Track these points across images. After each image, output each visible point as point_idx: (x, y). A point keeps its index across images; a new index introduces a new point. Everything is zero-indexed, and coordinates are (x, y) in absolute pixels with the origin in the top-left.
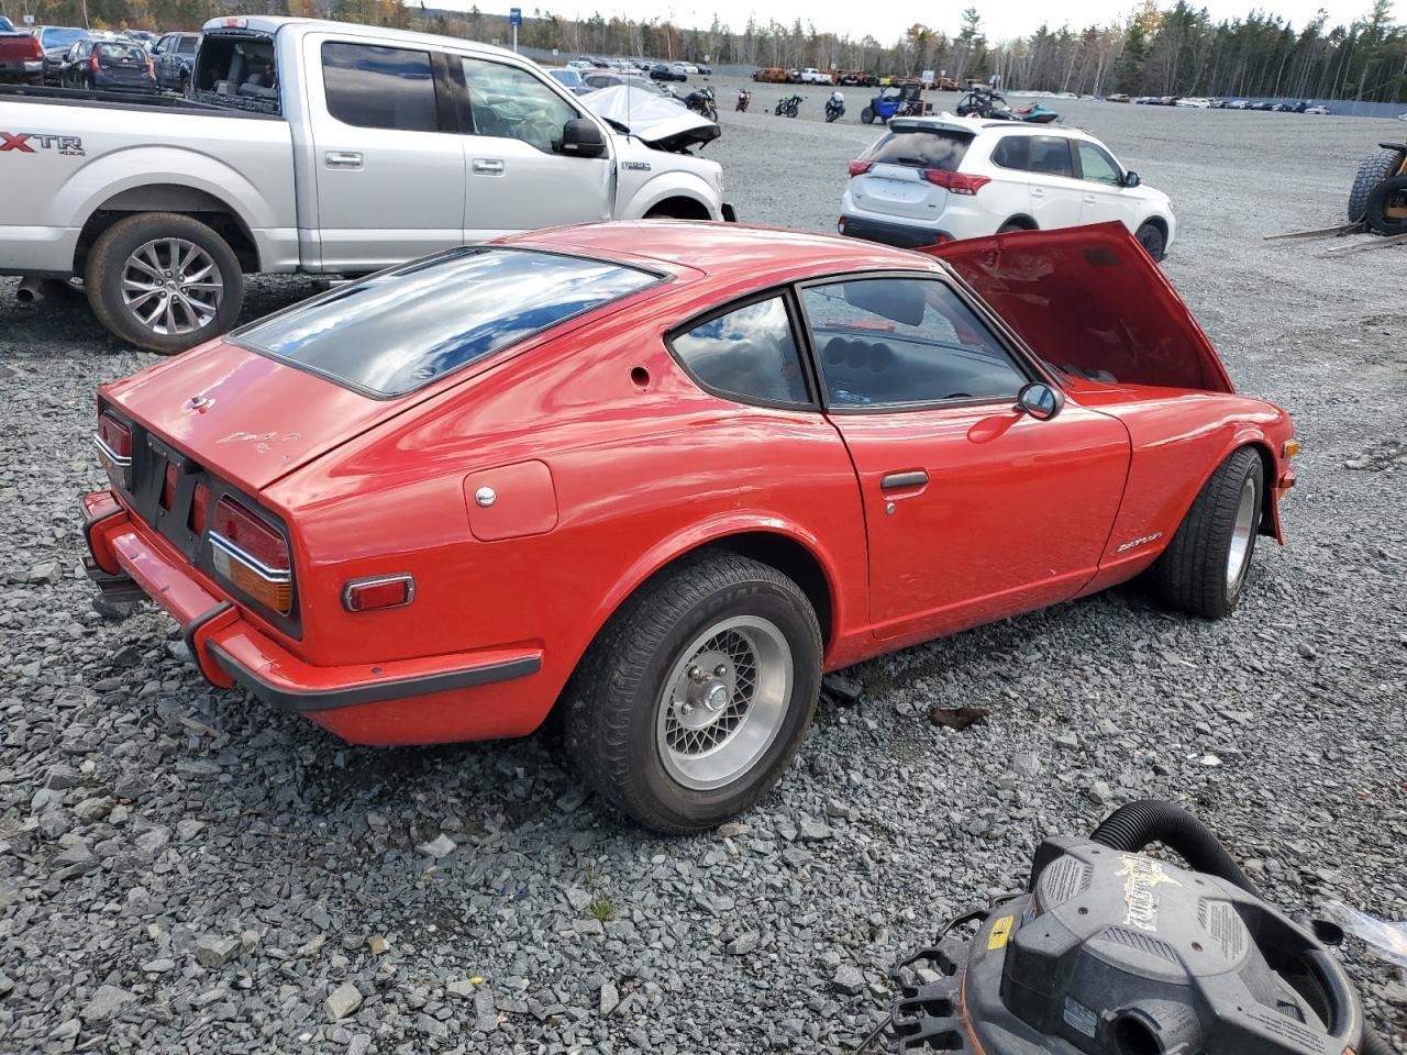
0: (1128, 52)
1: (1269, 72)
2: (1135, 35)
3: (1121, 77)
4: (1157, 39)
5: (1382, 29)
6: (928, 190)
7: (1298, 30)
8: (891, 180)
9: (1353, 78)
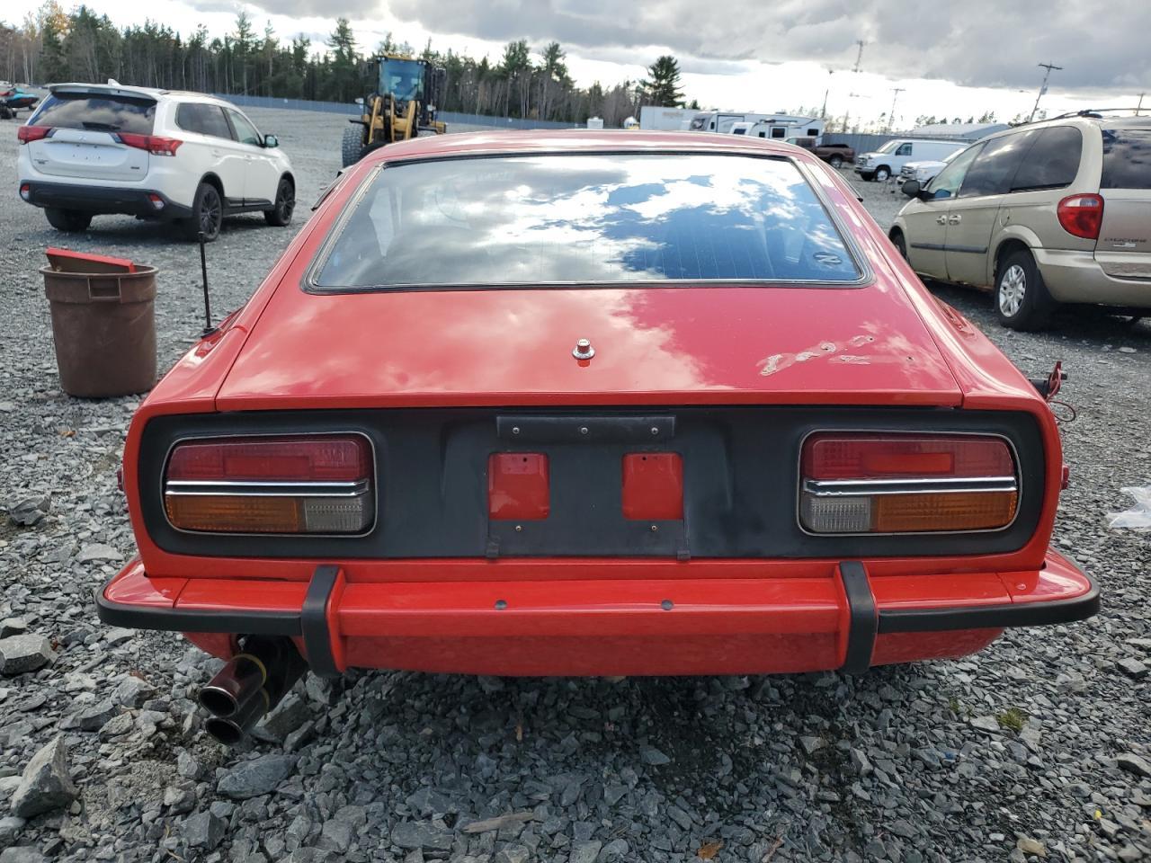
0: (47, 47)
1: (174, 71)
2: (49, 31)
3: (48, 69)
4: (70, 37)
5: (247, 43)
6: (127, 152)
7: (185, 40)
8: (78, 144)
9: (238, 77)
